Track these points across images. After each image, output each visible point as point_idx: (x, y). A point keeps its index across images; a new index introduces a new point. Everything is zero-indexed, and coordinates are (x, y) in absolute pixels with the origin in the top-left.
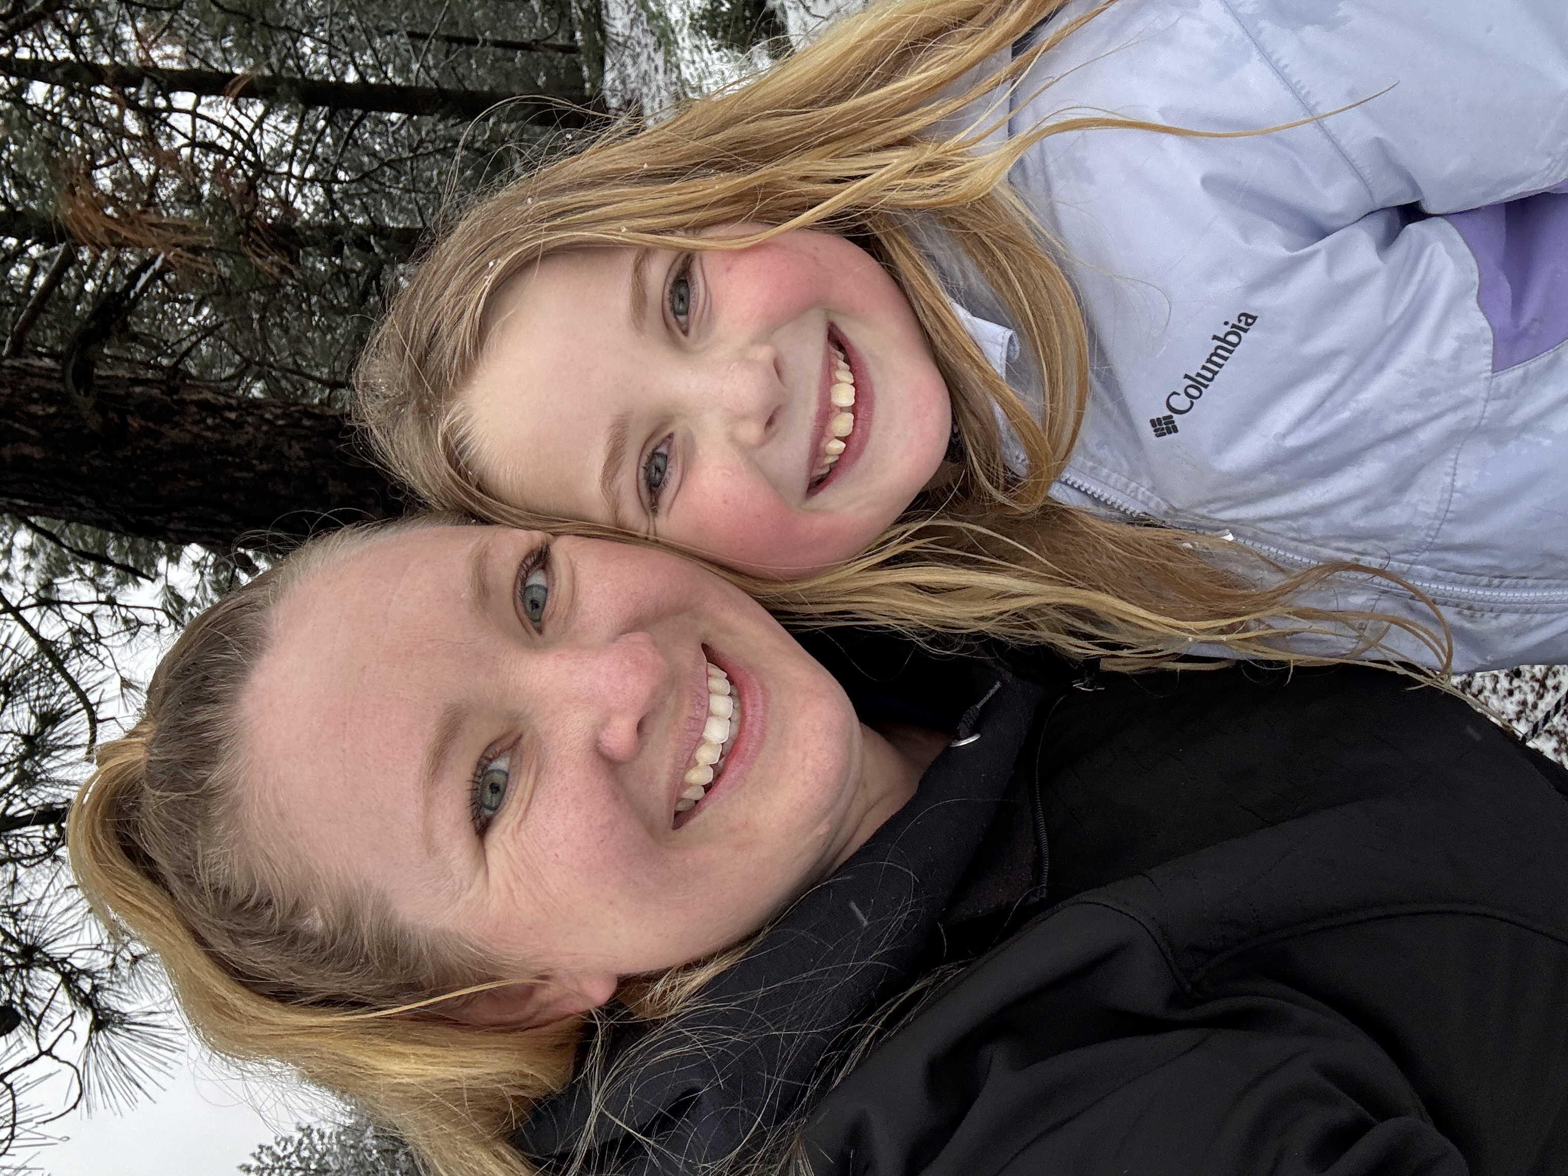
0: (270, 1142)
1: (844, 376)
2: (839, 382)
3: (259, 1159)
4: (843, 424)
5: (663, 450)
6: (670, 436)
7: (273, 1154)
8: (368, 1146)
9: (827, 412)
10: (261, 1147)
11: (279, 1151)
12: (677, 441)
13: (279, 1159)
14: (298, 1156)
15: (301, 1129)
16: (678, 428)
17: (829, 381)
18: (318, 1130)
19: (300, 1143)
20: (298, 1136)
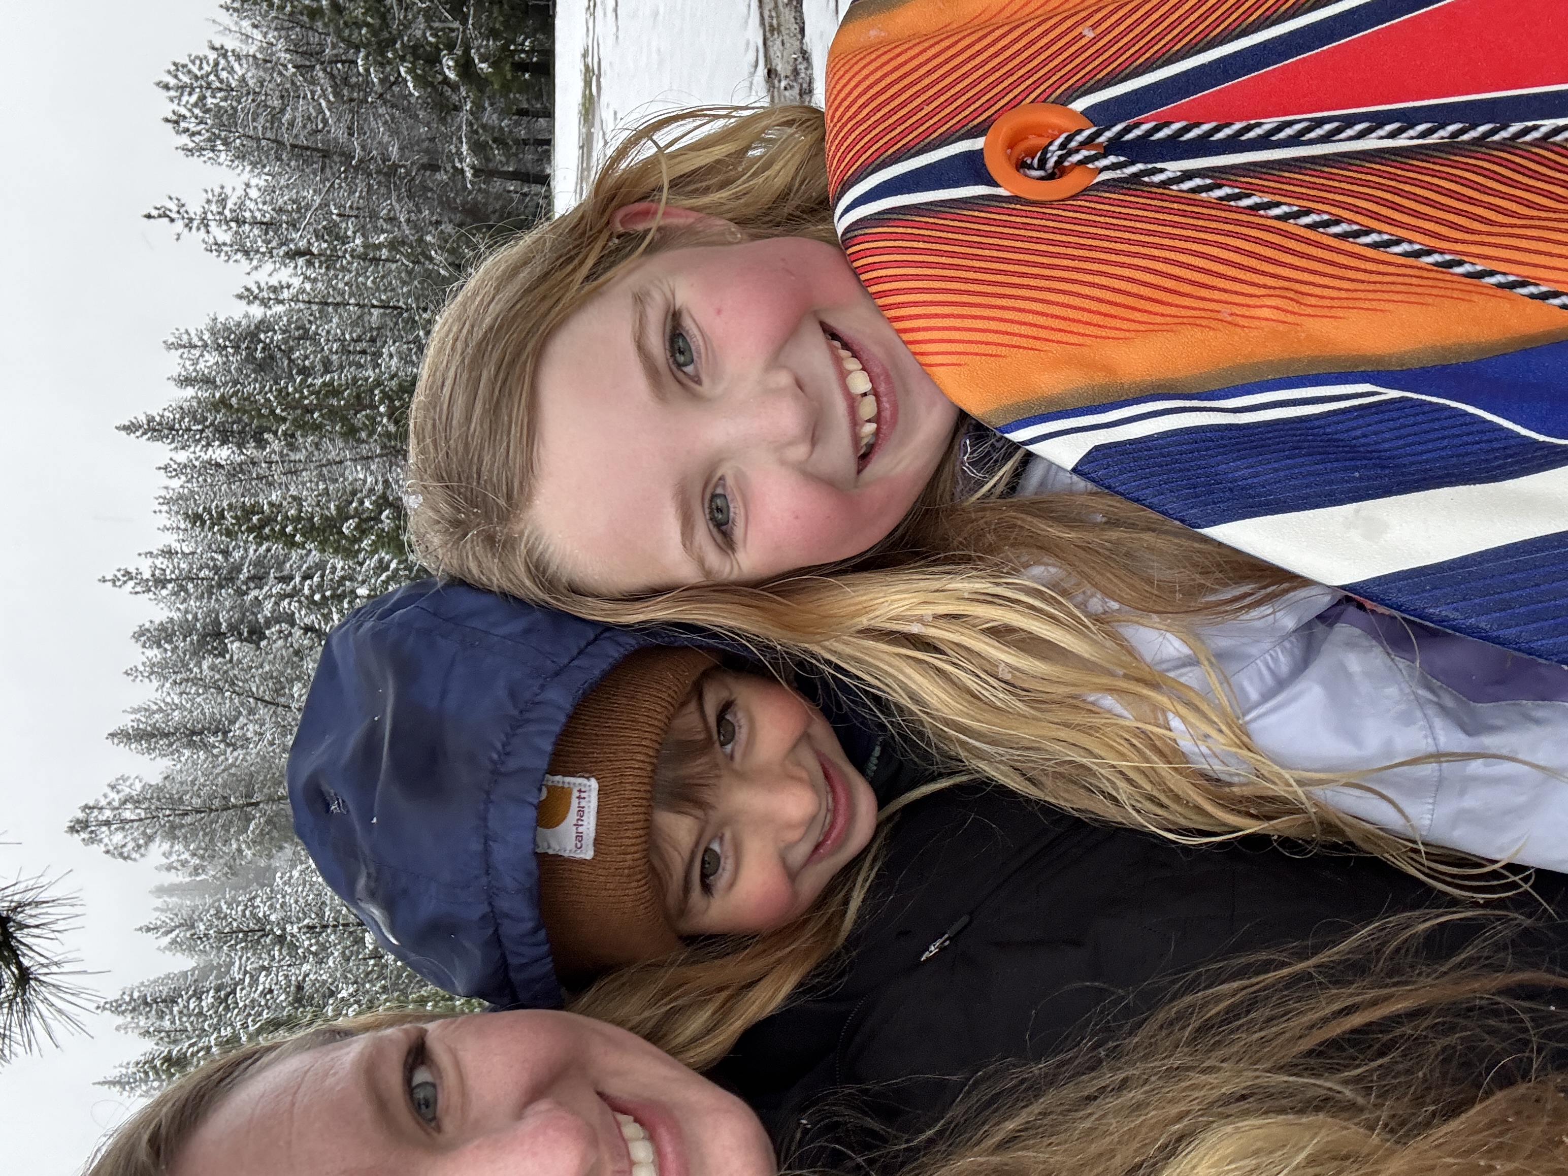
0: (186, 61)
1: (852, 364)
2: (850, 372)
3: (176, 77)
4: (868, 408)
5: (719, 491)
6: (722, 478)
7: (189, 72)
8: (282, 60)
9: (853, 402)
10: (175, 64)
11: (195, 69)
12: (730, 481)
13: (196, 78)
14: (217, 76)
15: (214, 48)
16: (726, 470)
17: (843, 375)
18: (233, 51)
19: (217, 64)
20: (212, 56)
